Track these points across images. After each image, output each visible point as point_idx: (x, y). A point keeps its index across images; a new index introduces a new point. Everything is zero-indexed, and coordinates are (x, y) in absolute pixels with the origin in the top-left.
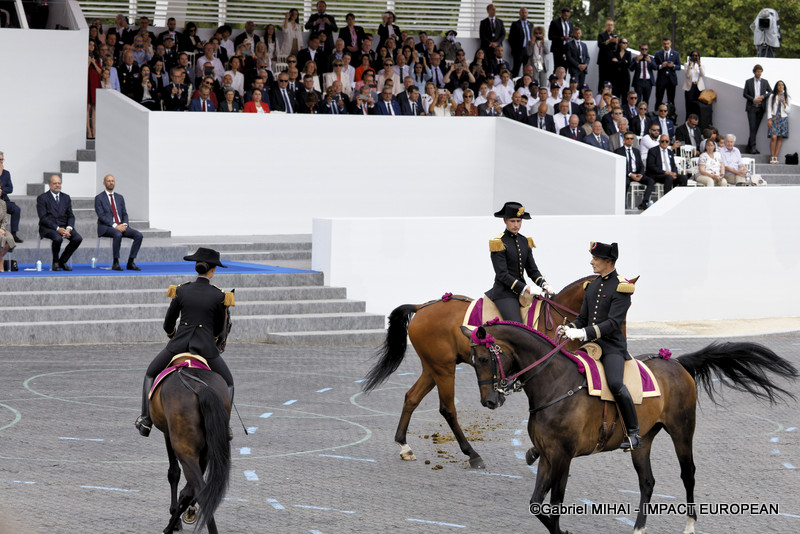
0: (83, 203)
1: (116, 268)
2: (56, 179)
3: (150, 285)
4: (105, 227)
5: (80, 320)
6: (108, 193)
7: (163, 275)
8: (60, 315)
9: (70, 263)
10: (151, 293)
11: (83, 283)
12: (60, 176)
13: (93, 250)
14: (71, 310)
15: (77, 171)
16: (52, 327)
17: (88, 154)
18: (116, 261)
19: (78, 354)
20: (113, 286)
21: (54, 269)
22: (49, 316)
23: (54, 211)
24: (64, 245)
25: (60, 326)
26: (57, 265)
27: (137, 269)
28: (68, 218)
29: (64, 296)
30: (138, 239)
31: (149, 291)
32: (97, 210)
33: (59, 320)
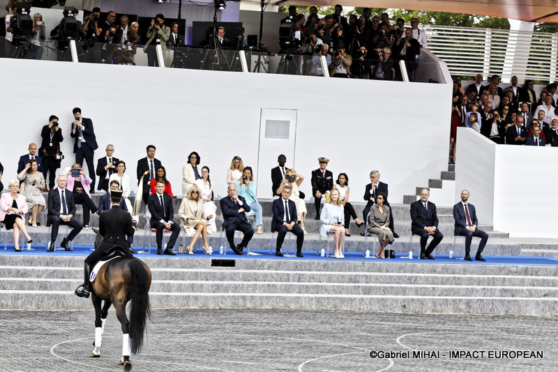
0: (445, 211)
1: (468, 258)
2: (425, 192)
3: (492, 272)
4: (461, 228)
5: (440, 295)
6: (463, 204)
7: (502, 265)
8: (425, 292)
9: (433, 254)
10: (493, 278)
11: (443, 269)
12: (429, 190)
13: (450, 245)
14: (434, 288)
15: (441, 187)
16: (418, 300)
17: (449, 175)
18: (467, 253)
19: (437, 321)
20: (465, 272)
21: (422, 258)
22: (417, 292)
23: (423, 215)
24: (430, 240)
25: (424, 300)
26: (423, 254)
27: (483, 260)
28: (433, 221)
29: (428, 278)
30: (484, 238)
31: (491, 276)
32: (455, 216)
33: (424, 295)
